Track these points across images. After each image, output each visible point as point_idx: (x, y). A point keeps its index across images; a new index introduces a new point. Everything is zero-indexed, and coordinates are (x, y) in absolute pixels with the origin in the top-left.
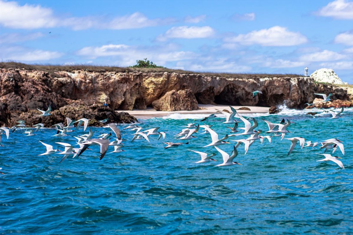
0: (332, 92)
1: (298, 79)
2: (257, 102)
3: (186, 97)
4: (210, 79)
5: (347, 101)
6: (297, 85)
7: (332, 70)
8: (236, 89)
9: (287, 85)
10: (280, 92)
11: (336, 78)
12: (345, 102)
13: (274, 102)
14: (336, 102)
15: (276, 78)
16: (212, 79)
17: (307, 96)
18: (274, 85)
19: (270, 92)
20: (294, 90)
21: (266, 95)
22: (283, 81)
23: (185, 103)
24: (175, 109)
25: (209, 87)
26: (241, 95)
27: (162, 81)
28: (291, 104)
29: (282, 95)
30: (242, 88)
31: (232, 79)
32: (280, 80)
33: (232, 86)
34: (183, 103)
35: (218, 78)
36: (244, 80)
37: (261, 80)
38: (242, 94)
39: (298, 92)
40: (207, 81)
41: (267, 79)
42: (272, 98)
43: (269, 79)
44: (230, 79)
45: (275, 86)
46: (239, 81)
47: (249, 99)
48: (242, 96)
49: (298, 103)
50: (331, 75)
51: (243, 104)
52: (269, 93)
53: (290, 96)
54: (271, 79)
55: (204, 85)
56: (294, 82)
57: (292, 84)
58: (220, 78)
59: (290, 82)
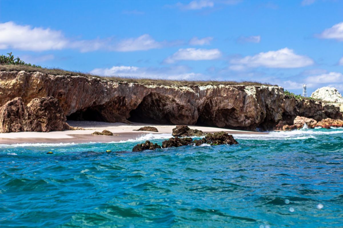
0: (321, 109)
1: (257, 88)
2: (196, 120)
3: (40, 110)
4: (117, 86)
5: (339, 120)
6: (254, 96)
7: (335, 89)
8: (163, 101)
9: (240, 96)
10: (230, 106)
11: (339, 97)
12: (336, 122)
13: (223, 119)
14: (326, 121)
15: (223, 86)
16: (119, 86)
17: (274, 112)
18: (220, 96)
19: (216, 106)
20: (250, 102)
21: (211, 109)
22: (233, 91)
23: (34, 120)
24: (10, 129)
25: (117, 98)
26: (171, 109)
27: (14, 85)
28: (247, 123)
29: (233, 109)
30: (171, 100)
31: (155, 87)
32: (229, 89)
33: (157, 97)
34: (29, 118)
35: (131, 85)
36: (172, 87)
37: (201, 88)
38: (173, 109)
39: (256, 105)
40: (112, 88)
41: (209, 88)
42: (220, 114)
43: (212, 87)
44: (151, 86)
45: (222, 96)
46: (165, 89)
47: (184, 116)
48: (173, 111)
49: (257, 122)
50: (333, 94)
51: (175, 122)
52: (213, 108)
53: (245, 111)
54: (215, 87)
55: (105, 95)
56: (250, 92)
57: (246, 94)
58: (135, 84)
59: (244, 91)
